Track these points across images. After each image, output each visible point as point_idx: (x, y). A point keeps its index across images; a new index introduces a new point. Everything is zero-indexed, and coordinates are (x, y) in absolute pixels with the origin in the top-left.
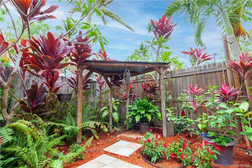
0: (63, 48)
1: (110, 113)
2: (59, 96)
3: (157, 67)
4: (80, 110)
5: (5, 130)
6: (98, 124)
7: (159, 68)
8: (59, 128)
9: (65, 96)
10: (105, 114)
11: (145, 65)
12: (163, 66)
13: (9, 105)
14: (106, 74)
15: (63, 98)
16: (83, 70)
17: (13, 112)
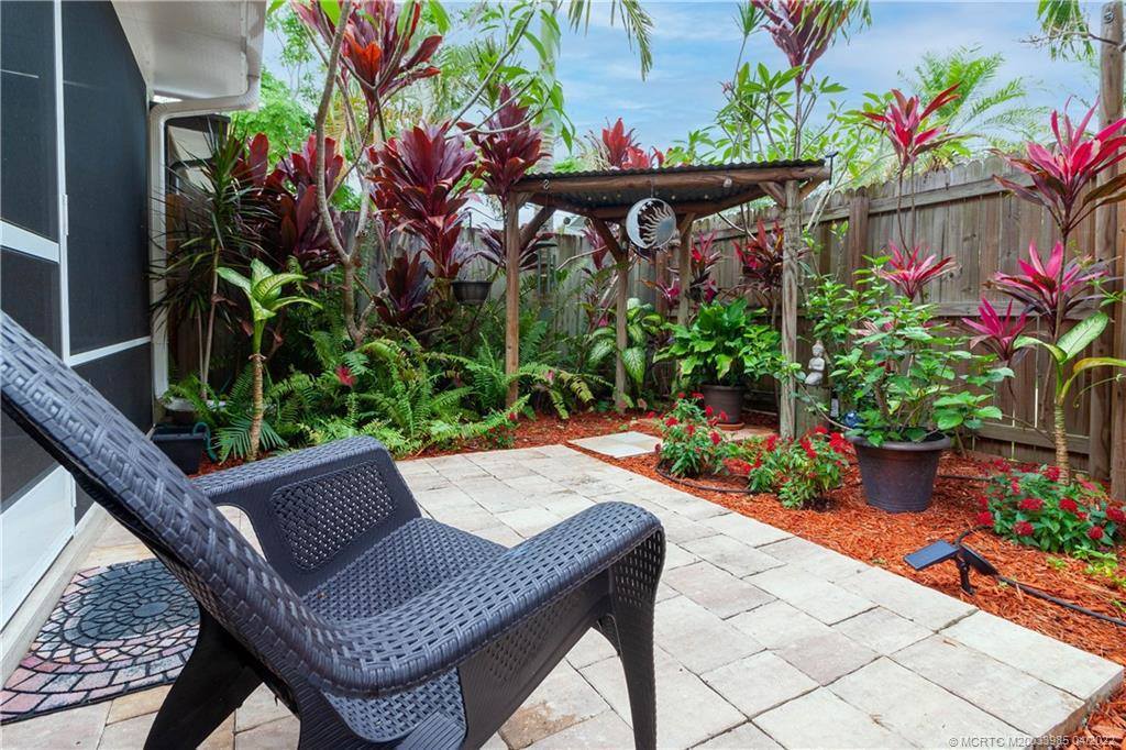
0: (454, 155)
1: (615, 348)
2: (458, 286)
3: (770, 180)
4: (513, 329)
5: (354, 356)
6: (566, 375)
7: (782, 183)
8: (456, 370)
9: (471, 290)
10: (600, 350)
11: (722, 178)
12: (797, 173)
13: (356, 307)
14: (600, 214)
15: (467, 292)
16: (518, 208)
17: (364, 323)
